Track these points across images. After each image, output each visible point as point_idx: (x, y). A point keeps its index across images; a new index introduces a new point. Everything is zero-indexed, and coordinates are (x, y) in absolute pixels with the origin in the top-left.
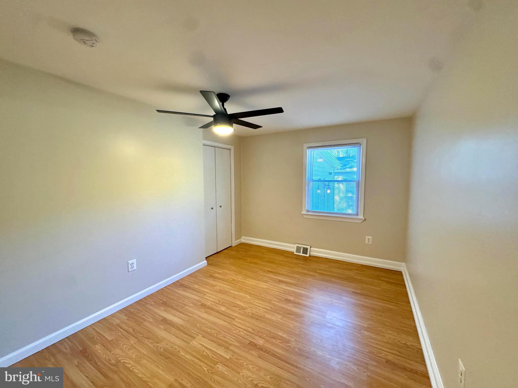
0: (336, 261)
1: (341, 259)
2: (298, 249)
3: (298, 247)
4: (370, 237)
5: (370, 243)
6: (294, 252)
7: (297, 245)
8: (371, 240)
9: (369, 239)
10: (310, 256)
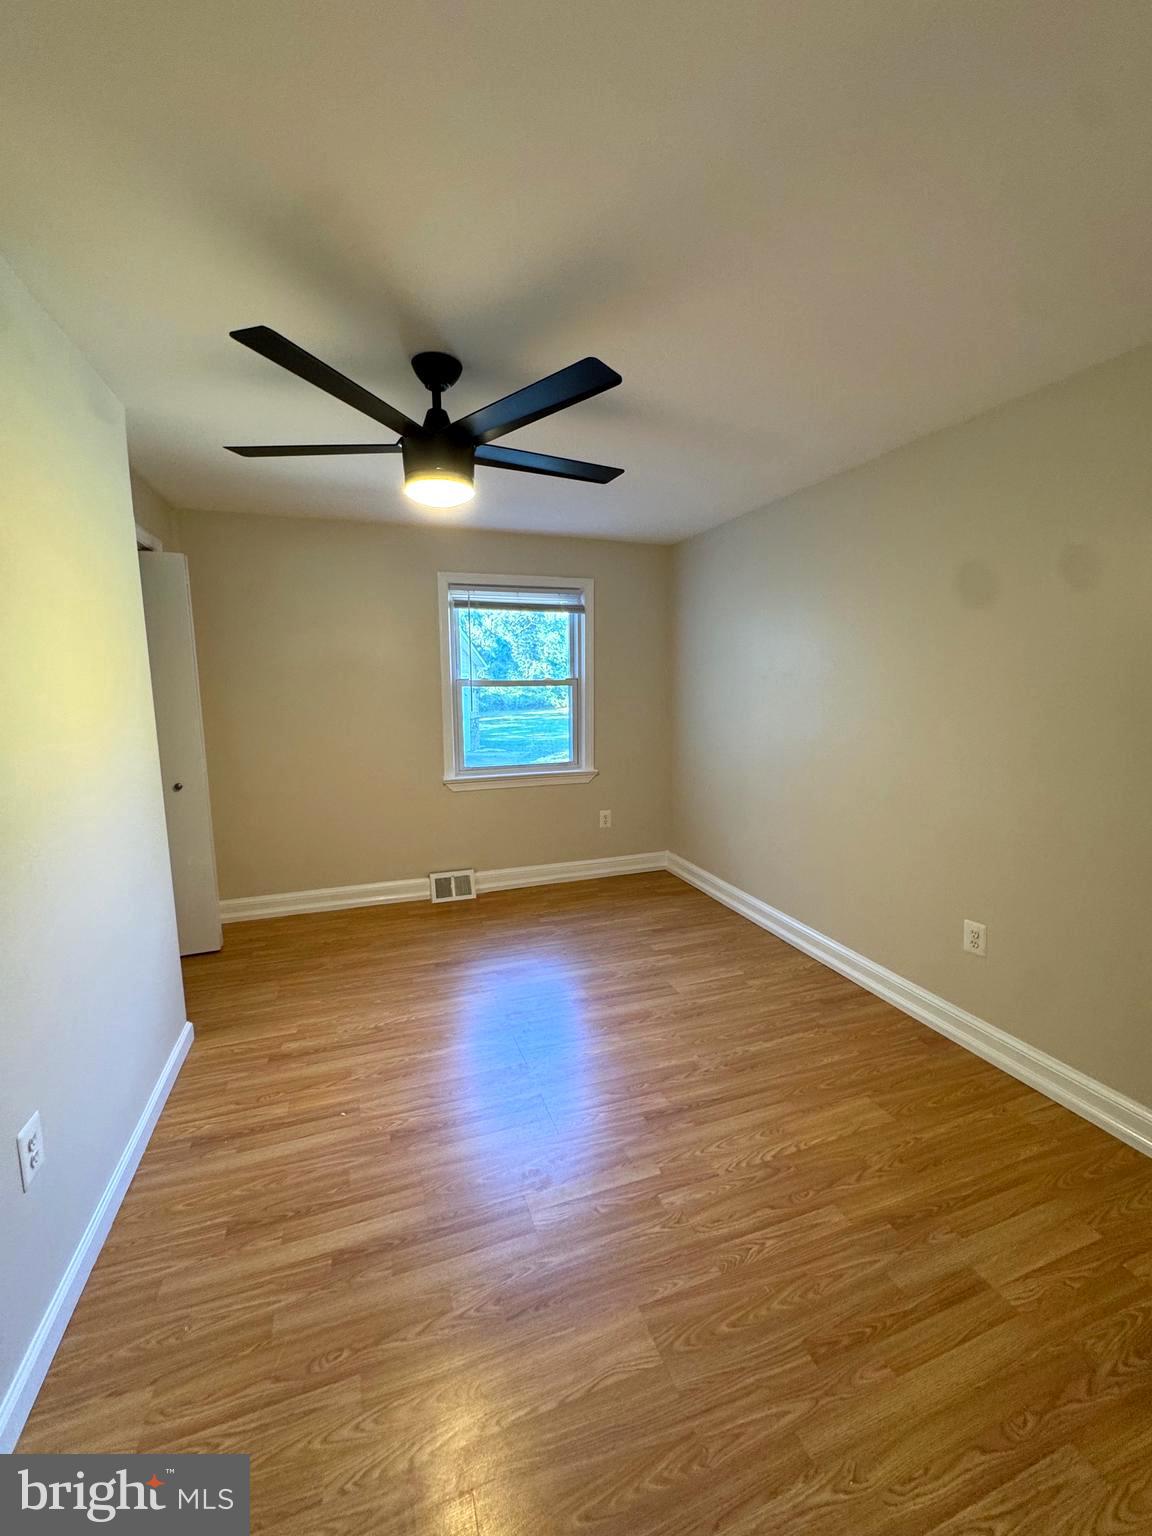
0: (546, 889)
1: (553, 880)
2: (442, 887)
3: (440, 879)
4: (608, 812)
5: (609, 825)
6: (430, 900)
7: (434, 877)
8: (609, 820)
9: (605, 817)
10: (478, 895)
